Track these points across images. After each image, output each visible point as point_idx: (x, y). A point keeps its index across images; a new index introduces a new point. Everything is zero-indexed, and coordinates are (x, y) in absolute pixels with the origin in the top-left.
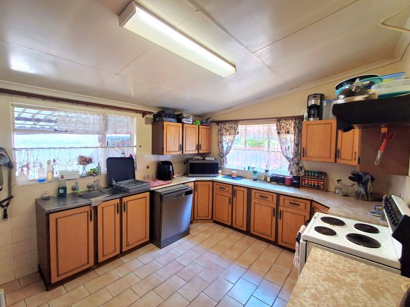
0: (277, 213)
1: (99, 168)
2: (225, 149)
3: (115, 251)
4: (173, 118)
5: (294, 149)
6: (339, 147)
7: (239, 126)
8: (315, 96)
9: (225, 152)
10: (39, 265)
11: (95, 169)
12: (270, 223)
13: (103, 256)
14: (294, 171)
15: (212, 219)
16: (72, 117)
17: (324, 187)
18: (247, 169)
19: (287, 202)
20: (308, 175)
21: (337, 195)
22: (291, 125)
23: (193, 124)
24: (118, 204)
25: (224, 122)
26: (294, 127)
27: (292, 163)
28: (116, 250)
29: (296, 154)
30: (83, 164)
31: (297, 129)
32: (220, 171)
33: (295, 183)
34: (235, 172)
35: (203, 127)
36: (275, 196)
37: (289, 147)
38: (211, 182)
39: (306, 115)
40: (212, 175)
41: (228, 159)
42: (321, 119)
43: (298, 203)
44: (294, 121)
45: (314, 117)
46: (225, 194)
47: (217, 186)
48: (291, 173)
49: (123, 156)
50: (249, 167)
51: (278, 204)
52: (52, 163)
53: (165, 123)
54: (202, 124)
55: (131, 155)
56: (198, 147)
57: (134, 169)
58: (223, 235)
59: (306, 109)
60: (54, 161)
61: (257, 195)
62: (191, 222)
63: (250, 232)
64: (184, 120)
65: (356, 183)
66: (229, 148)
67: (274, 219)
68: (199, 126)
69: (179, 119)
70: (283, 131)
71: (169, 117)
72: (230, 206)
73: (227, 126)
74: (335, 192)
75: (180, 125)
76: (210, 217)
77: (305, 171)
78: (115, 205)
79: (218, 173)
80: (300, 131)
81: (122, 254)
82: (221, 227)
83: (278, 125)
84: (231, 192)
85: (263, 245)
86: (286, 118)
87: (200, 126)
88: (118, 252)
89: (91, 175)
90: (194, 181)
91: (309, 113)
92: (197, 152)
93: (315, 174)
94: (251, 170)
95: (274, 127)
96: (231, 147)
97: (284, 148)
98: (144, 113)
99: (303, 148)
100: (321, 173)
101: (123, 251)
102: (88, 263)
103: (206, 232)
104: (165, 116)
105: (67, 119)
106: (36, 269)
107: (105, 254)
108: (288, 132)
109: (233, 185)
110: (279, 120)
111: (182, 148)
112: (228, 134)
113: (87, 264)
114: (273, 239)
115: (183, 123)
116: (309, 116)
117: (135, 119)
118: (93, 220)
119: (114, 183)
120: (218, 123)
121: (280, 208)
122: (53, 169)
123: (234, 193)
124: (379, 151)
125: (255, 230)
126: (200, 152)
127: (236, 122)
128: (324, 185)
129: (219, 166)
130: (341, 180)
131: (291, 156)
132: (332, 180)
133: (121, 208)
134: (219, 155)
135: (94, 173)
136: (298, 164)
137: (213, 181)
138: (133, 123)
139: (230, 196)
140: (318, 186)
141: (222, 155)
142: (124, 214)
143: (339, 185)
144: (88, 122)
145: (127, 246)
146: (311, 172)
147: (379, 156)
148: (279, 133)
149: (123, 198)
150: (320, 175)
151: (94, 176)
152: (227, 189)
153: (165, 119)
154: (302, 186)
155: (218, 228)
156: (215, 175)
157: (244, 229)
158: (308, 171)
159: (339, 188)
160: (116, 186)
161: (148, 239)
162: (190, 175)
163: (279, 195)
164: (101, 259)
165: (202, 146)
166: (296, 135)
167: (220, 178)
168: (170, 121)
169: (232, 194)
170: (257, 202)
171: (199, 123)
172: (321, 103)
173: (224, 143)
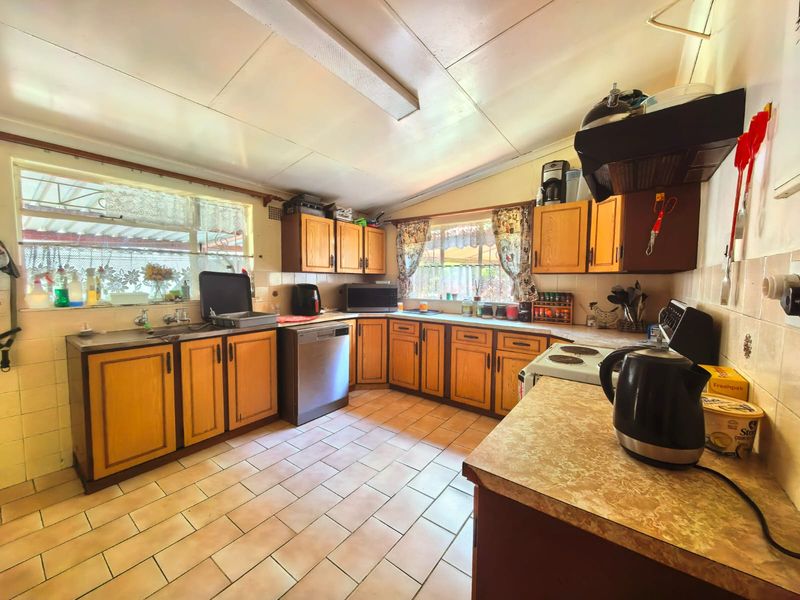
0: (494, 363)
1: (186, 289)
2: (407, 266)
3: (215, 427)
4: (318, 208)
5: (522, 258)
6: (592, 245)
7: (432, 226)
8: (553, 164)
9: (407, 271)
10: (74, 455)
11: (178, 291)
12: (482, 379)
13: (194, 435)
14: (521, 293)
15: (388, 382)
16: (132, 195)
17: (569, 318)
18: (445, 298)
19: (509, 342)
20: (545, 300)
21: (589, 329)
22: (515, 219)
23: (353, 222)
24: (218, 346)
25: (407, 221)
26: (522, 221)
27: (518, 281)
28: (218, 425)
29: (525, 267)
30: (155, 279)
31: (526, 224)
32: (400, 304)
33: (524, 315)
34: (426, 303)
35: (370, 229)
36: (490, 333)
37: (512, 255)
38: (386, 320)
39: (539, 196)
40: (387, 309)
41: (414, 284)
42: (563, 201)
43: (527, 342)
44: (521, 210)
45: (552, 199)
46: (409, 338)
47: (394, 326)
48: (518, 298)
49: (229, 271)
50: (448, 295)
51: (494, 348)
52: (97, 275)
53: (304, 217)
54: (369, 224)
55: (244, 271)
56: (364, 263)
57: (250, 296)
58: (405, 405)
59: (540, 188)
60: (101, 270)
61: (461, 335)
62: (351, 388)
63: (449, 398)
64: (337, 214)
65: (620, 306)
66: (415, 264)
67: (489, 372)
68: (364, 228)
69: (329, 212)
70: (503, 229)
71: (311, 207)
72: (417, 357)
73: (411, 228)
74: (586, 325)
75: (331, 222)
76: (384, 380)
77: (539, 293)
78: (213, 347)
79: (396, 306)
80: (531, 228)
81: (229, 434)
82: (401, 396)
83: (496, 219)
84: (417, 334)
85: (471, 417)
86: (508, 208)
87: (367, 228)
88: (221, 430)
89: (172, 300)
90: (356, 319)
91: (544, 193)
92: (360, 271)
93: (554, 297)
94: (451, 298)
95: (488, 224)
96: (417, 263)
97: (504, 257)
98: (266, 200)
99: (536, 253)
100: (564, 294)
101: (231, 429)
102: (165, 446)
103: (377, 401)
104: (304, 205)
105: (124, 199)
106: (69, 462)
107: (196, 432)
108: (512, 231)
109: (421, 322)
110: (497, 211)
111: (334, 262)
112: (413, 240)
113: (161, 448)
114: (487, 406)
115: (336, 220)
116: (545, 199)
117: (250, 209)
118: (172, 371)
119: (213, 314)
120: (396, 223)
121: (499, 354)
122: (99, 284)
123: (423, 336)
124: (653, 232)
125: (458, 393)
126: (367, 271)
127: (425, 219)
128: (569, 314)
129: (399, 296)
130: (596, 303)
131: (516, 270)
132: (581, 305)
133: (225, 354)
134: (399, 277)
135: (177, 297)
136: (527, 282)
137: (388, 319)
138: (246, 215)
139: (417, 340)
140: (560, 317)
141: (403, 277)
142: (231, 365)
143: (593, 312)
144: (163, 207)
145: (237, 421)
146: (549, 294)
147: (652, 241)
148: (496, 233)
149: (229, 338)
150: (563, 298)
151: (177, 302)
152: (411, 329)
153: (303, 209)
154: (535, 319)
155: (398, 396)
156: (392, 309)
157: (441, 394)
158: (544, 294)
159: (593, 318)
160: (217, 319)
161: (274, 411)
162: (349, 309)
163: (495, 331)
164: (189, 440)
165: (370, 262)
166: (525, 235)
167: (400, 313)
168: (312, 214)
169: (420, 337)
170: (459, 346)
171: (365, 222)
172: (564, 175)
173: (406, 257)
